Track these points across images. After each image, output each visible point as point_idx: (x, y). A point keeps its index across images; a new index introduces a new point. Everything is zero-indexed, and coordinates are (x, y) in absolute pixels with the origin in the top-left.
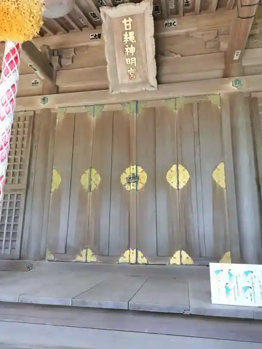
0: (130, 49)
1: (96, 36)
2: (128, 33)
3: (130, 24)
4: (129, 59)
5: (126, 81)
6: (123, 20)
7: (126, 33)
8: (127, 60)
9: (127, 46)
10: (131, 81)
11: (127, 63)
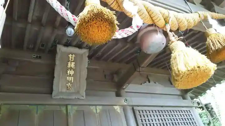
0: (71, 71)
1: (37, 56)
2: (71, 63)
3: (73, 58)
4: (69, 77)
5: (64, 90)
6: (69, 55)
7: (70, 62)
8: (67, 77)
9: (69, 69)
10: (67, 91)
11: (67, 80)
